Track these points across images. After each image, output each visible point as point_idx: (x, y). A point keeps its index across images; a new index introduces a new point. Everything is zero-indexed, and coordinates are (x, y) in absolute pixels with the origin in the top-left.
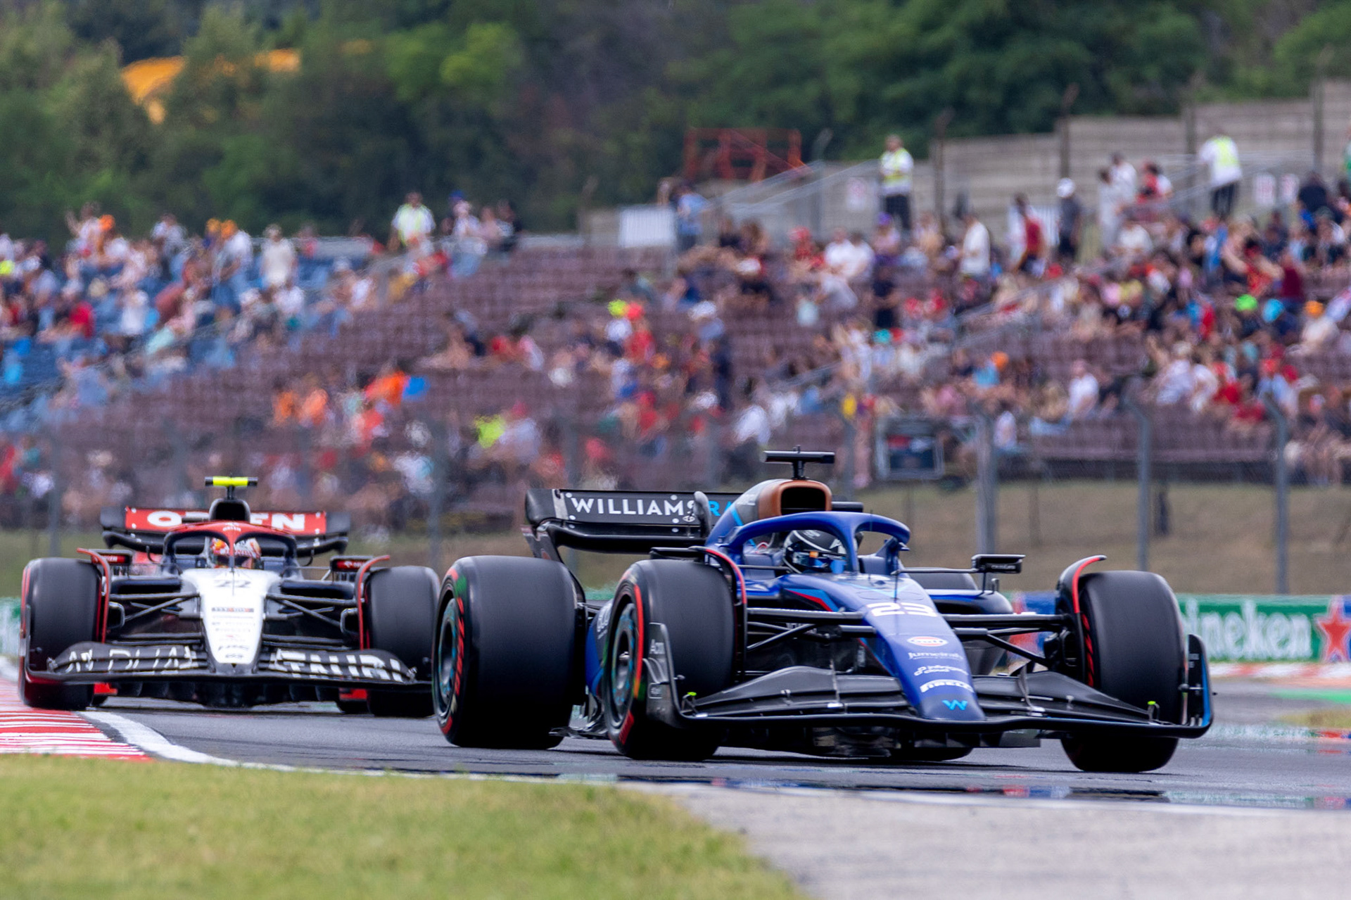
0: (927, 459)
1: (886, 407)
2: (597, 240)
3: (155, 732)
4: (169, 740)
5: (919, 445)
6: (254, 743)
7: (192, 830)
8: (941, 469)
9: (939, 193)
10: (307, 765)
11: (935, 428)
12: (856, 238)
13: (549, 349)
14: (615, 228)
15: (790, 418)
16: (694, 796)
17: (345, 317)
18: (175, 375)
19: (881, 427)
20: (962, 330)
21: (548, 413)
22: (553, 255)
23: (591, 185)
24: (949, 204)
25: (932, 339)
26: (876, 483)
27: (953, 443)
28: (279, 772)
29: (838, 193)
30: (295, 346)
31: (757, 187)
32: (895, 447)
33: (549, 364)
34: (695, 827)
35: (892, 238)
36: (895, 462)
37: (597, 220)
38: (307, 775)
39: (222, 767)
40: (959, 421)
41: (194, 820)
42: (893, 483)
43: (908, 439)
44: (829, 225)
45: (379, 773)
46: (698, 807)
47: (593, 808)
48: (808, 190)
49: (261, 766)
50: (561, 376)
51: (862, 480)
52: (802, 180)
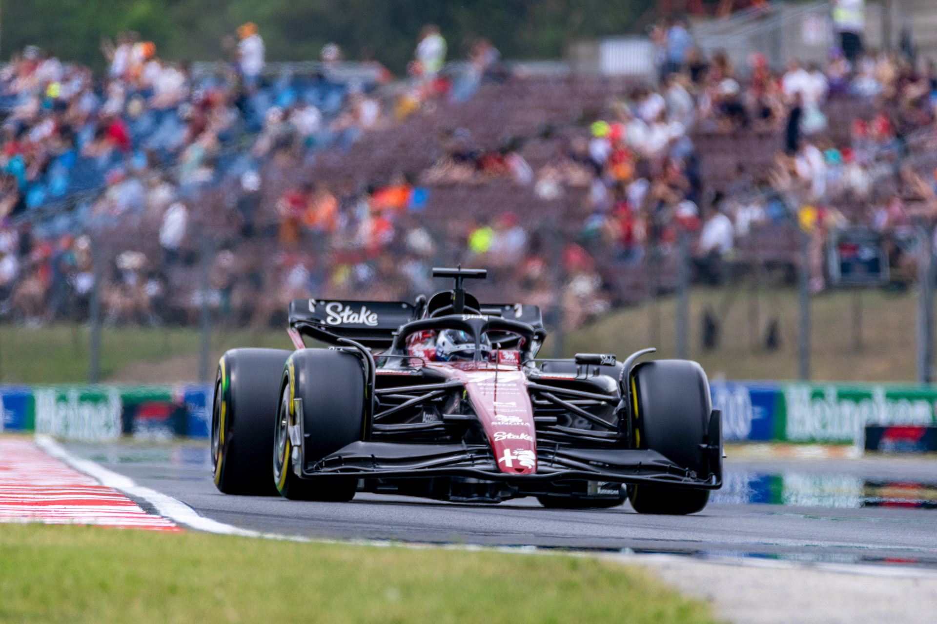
0: (873, 266)
1: (837, 219)
2: (583, 68)
3: (185, 505)
4: (198, 513)
5: (867, 253)
6: (272, 515)
7: (219, 594)
8: (886, 273)
9: (886, 28)
10: (320, 536)
11: (879, 239)
12: (812, 68)
13: (536, 165)
14: (596, 57)
15: (754, 227)
16: (667, 567)
17: (356, 136)
18: (204, 186)
19: (834, 238)
20: (906, 152)
21: (536, 223)
22: (543, 80)
23: (577, 18)
24: (895, 38)
25: (878, 159)
26: (829, 287)
27: (896, 253)
28: (297, 543)
29: (796, 28)
30: (311, 160)
31: (725, 22)
32: (846, 254)
33: (536, 178)
34: (666, 594)
35: (841, 68)
36: (845, 268)
37: (582, 49)
38: (322, 546)
39: (246, 538)
40: (903, 232)
41: (221, 585)
42: (846, 287)
43: (855, 248)
44: (787, 56)
45: (385, 544)
46: (669, 577)
47: (576, 577)
48: (767, 26)
49: (280, 537)
50: (547, 189)
51: (817, 284)
52: (764, 17)
